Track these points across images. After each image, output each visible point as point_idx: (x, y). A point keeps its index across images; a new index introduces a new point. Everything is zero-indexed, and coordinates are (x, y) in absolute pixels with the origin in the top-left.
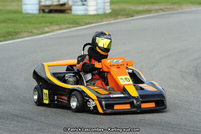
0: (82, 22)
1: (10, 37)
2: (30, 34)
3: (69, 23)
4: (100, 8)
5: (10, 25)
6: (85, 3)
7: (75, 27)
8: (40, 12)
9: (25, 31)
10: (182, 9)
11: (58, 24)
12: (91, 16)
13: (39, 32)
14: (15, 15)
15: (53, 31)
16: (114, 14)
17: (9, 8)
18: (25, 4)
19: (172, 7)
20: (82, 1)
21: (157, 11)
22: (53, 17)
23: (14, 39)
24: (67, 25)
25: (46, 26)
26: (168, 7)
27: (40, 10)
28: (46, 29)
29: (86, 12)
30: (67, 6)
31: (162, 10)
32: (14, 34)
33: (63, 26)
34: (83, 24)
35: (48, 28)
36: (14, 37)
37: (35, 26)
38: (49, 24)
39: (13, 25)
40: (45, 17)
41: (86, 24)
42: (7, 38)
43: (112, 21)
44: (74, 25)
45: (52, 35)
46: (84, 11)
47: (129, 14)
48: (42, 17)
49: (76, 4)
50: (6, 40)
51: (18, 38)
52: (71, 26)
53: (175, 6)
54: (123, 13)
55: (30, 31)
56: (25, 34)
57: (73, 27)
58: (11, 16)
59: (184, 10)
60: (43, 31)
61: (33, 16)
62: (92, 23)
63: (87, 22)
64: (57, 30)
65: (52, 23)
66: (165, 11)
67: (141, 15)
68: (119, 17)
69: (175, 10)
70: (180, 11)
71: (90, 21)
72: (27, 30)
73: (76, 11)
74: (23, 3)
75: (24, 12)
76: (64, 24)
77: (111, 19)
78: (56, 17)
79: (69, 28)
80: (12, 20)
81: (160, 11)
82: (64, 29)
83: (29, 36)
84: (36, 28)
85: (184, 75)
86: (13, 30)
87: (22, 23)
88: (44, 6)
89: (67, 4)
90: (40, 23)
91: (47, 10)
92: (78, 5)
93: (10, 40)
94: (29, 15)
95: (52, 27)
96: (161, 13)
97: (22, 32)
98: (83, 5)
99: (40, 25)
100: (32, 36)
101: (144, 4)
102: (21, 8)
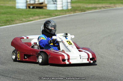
0: (53, 14)
1: (8, 23)
2: (21, 21)
3: (45, 15)
4: (65, 6)
5: (8, 16)
6: (55, 2)
7: (49, 17)
8: (27, 8)
9: (18, 20)
10: (116, 7)
11: (38, 16)
12: (59, 10)
13: (26, 20)
14: (11, 10)
15: (35, 20)
16: (74, 10)
17: (7, 5)
18: (18, 3)
19: (110, 5)
20: (53, 1)
21: (100, 8)
22: (35, 11)
23: (11, 24)
24: (44, 16)
25: (31, 17)
26: (107, 6)
27: (26, 6)
28: (31, 19)
29: (56, 8)
30: (44, 4)
31: (104, 7)
32: (11, 21)
33: (41, 17)
34: (54, 15)
35: (32, 18)
36: (11, 23)
37: (24, 16)
38: (32, 15)
39: (10, 15)
40: (30, 11)
41: (56, 16)
42: (7, 24)
43: (72, 14)
44: (48, 16)
45: (34, 22)
46: (55, 7)
47: (83, 10)
48: (29, 11)
49: (50, 3)
50: (6, 25)
51: (14, 24)
52: (46, 17)
53: (112, 5)
54: (79, 9)
55: (21, 19)
56: (18, 22)
57: (48, 18)
58: (9, 10)
59: (117, 8)
60: (29, 19)
61: (22, 10)
62: (59, 15)
63: (56, 14)
64: (37, 19)
65: (34, 15)
66: (105, 8)
67: (90, 10)
68: (77, 12)
69: (112, 8)
70: (115, 8)
71: (58, 14)
72: (19, 19)
73: (50, 7)
74: (16, 2)
75: (16, 7)
76: (42, 16)
77: (71, 13)
78: (37, 11)
79: (45, 18)
80: (9, 12)
81: (102, 8)
82: (42, 18)
83: (20, 23)
84: (24, 18)
85: (119, 48)
86: (10, 19)
87: (16, 14)
88: (29, 4)
89: (44, 3)
90: (27, 15)
91: (31, 7)
92: (51, 4)
93: (9, 25)
94: (20, 10)
95: (35, 17)
96: (103, 9)
97: (16, 20)
98: (54, 4)
99: (27, 16)
100: (22, 23)
101: (92, 3)
102: (15, 5)
